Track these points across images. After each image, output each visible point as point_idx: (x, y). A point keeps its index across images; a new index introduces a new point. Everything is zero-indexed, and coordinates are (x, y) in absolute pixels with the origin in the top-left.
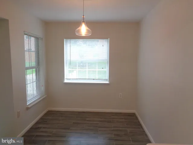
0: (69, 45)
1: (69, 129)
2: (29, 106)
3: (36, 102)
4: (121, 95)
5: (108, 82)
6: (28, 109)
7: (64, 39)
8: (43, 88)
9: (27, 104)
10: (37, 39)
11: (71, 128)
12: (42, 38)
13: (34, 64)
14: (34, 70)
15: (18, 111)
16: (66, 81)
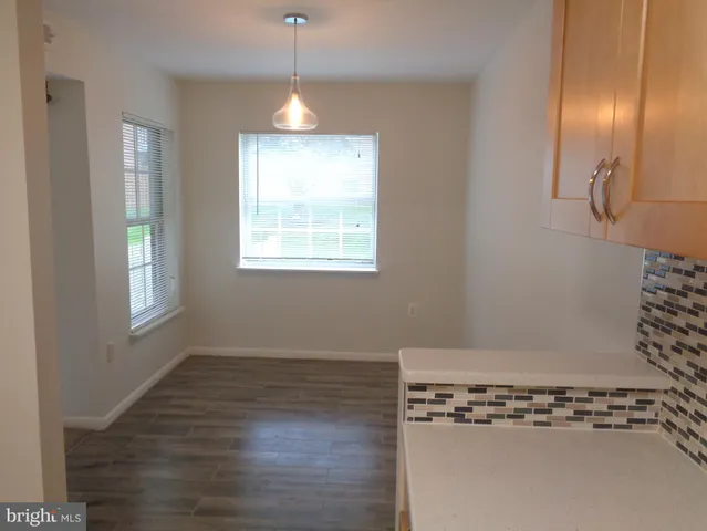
0: (253, 148)
1: (253, 400)
2: (137, 334)
3: (156, 324)
4: (413, 309)
5: (374, 270)
6: (133, 340)
7: (240, 135)
8: (173, 285)
9: (130, 326)
10: (156, 133)
11: (259, 399)
12: (171, 132)
13: (146, 210)
14: (147, 228)
15: (111, 343)
16: (244, 264)
